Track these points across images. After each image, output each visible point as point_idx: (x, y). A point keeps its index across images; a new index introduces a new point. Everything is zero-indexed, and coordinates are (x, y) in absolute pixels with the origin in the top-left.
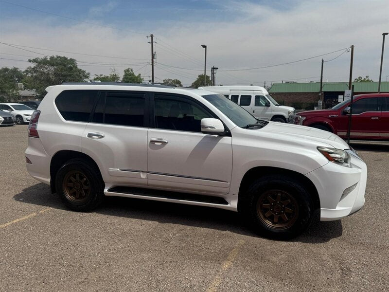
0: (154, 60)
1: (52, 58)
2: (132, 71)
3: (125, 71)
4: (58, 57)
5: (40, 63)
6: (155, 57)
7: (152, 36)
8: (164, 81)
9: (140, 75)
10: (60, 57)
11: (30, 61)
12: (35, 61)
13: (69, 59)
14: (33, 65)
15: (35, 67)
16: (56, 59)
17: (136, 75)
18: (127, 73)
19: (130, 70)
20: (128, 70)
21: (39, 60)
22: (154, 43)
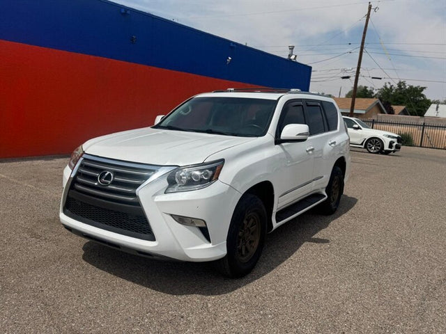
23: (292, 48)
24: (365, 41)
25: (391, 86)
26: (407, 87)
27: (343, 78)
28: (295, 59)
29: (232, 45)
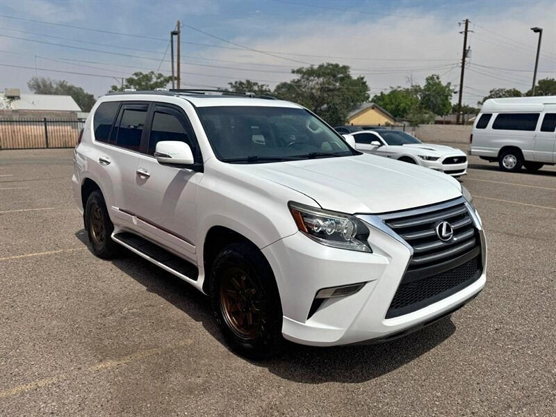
0: (466, 59)
1: (321, 67)
2: (438, 78)
3: (427, 79)
4: (329, 65)
5: (305, 73)
6: (469, 54)
7: (467, 22)
8: (491, 92)
9: (449, 84)
10: (331, 65)
11: (293, 72)
12: (299, 71)
13: (341, 66)
14: (297, 77)
15: (299, 81)
16: (327, 67)
17: (444, 84)
18: (431, 81)
19: (435, 77)
20: (432, 78)
21: (304, 70)
22: (468, 33)
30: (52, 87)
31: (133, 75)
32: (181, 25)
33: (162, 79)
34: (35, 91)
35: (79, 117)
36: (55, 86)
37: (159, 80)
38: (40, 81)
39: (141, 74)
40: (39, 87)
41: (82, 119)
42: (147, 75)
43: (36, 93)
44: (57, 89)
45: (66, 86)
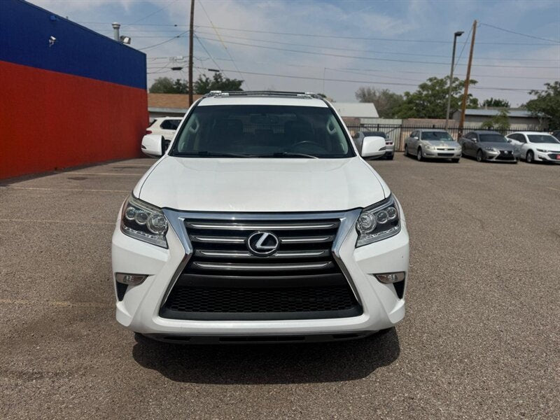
23: (117, 28)
24: (194, 24)
25: (207, 79)
26: (224, 80)
27: (174, 69)
28: (129, 43)
29: (53, 18)
30: (375, 95)
31: (428, 80)
32: (478, 24)
33: (457, 83)
34: (360, 100)
35: (362, 122)
36: (377, 94)
37: (454, 85)
38: (366, 90)
39: (435, 78)
40: (364, 95)
41: (364, 124)
42: (442, 80)
43: (361, 102)
44: (379, 97)
45: (388, 93)
